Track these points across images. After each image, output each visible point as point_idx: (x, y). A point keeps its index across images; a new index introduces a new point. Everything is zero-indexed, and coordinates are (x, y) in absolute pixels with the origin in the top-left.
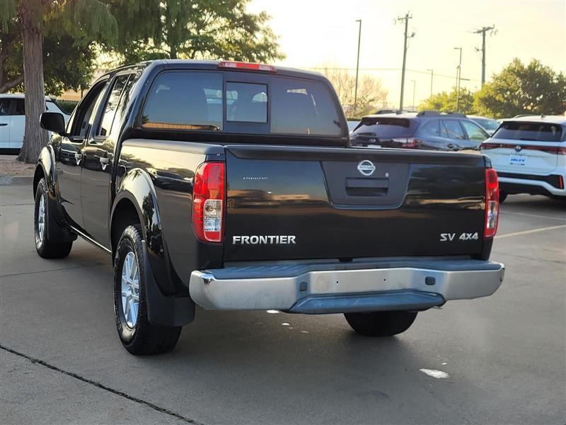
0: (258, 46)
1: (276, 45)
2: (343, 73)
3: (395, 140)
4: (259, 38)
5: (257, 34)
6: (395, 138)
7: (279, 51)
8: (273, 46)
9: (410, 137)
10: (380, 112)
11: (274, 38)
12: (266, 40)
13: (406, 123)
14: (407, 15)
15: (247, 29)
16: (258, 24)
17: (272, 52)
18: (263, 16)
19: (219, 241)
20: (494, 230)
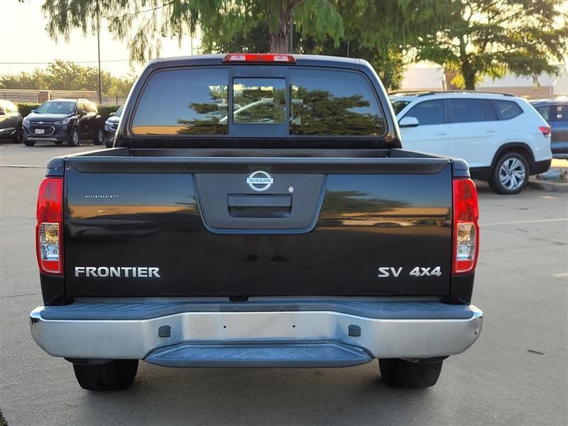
0: (557, 31)
15: (544, 14)
16: (557, 8)
19: (59, 272)
20: (472, 263)
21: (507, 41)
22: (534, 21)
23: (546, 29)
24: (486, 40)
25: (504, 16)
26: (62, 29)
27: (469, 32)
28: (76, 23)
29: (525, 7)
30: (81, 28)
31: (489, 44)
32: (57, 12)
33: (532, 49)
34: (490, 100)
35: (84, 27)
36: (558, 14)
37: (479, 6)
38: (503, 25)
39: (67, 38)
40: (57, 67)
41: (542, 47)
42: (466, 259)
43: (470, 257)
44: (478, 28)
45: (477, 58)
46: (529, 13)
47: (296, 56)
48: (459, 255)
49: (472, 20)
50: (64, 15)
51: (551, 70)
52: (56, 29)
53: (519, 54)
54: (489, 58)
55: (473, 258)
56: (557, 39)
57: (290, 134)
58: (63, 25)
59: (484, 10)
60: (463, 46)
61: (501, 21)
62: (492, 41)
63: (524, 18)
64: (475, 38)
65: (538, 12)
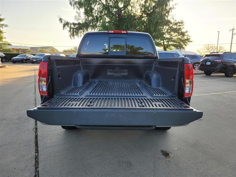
0: (185, 39)
1: (190, 38)
2: (213, 45)
3: (215, 61)
4: (186, 37)
5: (185, 36)
6: (216, 60)
7: (191, 40)
8: (189, 39)
9: (220, 60)
10: (212, 53)
11: (190, 37)
12: (187, 37)
13: (219, 55)
14: (233, 29)
15: (182, 35)
16: (185, 34)
17: (189, 40)
18: (187, 32)
19: (46, 95)
20: (190, 94)
21: (174, 41)
22: (180, 37)
23: (183, 39)
24: (169, 41)
25: (173, 36)
26: (73, 36)
27: (166, 39)
28: (76, 35)
29: (178, 34)
30: (77, 36)
31: (170, 42)
32: (72, 32)
33: (179, 43)
34: (172, 53)
35: (78, 36)
36: (185, 35)
37: (168, 33)
38: (173, 38)
39: (74, 38)
40: (75, 48)
41: (182, 43)
42: (188, 92)
43: (189, 92)
44: (167, 38)
45: (167, 45)
46: (179, 35)
47: (128, 32)
48: (186, 91)
49: (166, 37)
50: (73, 33)
51: (183, 48)
52: (72, 36)
53: (177, 44)
54: (170, 45)
55: (191, 92)
56: (185, 41)
57: (126, 54)
58: (73, 35)
59: (169, 34)
60: (164, 43)
61: (172, 37)
62: (170, 41)
63: (178, 36)
64: (167, 41)
65: (181, 35)
